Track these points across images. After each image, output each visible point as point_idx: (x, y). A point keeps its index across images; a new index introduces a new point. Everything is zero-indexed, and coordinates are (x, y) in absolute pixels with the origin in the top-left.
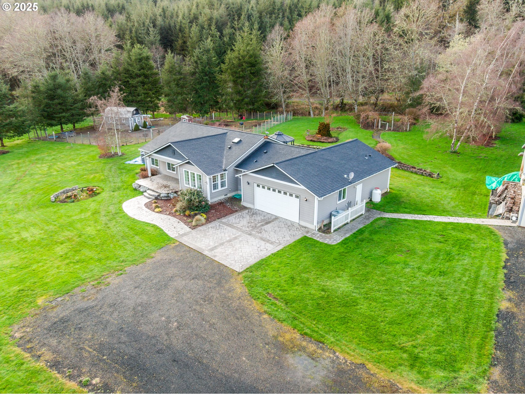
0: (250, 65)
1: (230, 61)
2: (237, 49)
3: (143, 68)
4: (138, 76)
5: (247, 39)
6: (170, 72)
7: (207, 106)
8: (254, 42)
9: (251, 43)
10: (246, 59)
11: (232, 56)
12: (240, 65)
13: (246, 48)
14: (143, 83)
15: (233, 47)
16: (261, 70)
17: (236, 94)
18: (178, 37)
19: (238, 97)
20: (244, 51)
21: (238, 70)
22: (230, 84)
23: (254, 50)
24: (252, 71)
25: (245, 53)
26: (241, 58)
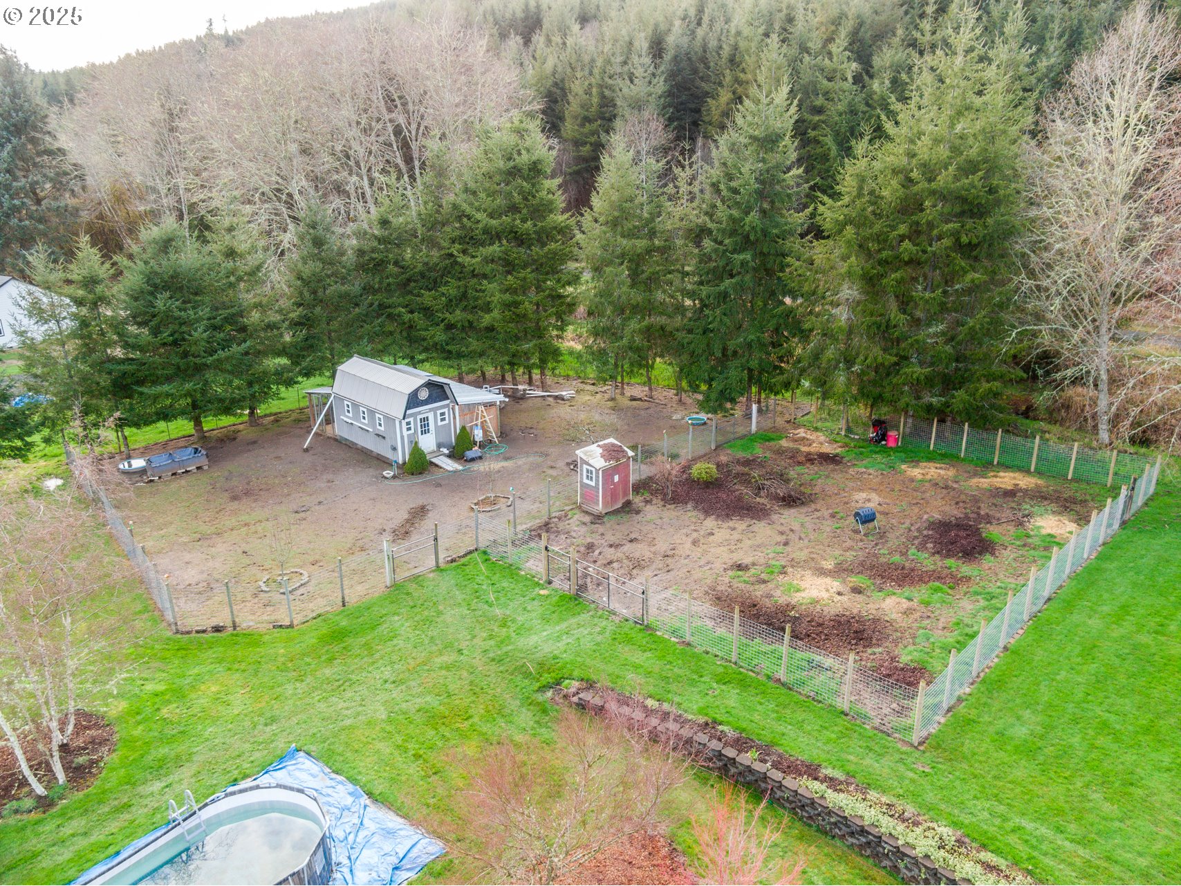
0: (957, 209)
1: (861, 188)
2: (904, 130)
3: (514, 209)
4: (493, 236)
5: (963, 83)
6: (614, 224)
7: (735, 373)
8: (997, 97)
9: (978, 101)
10: (944, 179)
11: (877, 165)
12: (910, 206)
13: (952, 126)
14: (509, 266)
15: (889, 127)
16: (1009, 232)
17: (871, 338)
18: (720, 84)
19: (877, 353)
20: (937, 141)
21: (893, 228)
22: (849, 291)
23: (991, 136)
24: (965, 239)
25: (943, 152)
26: (915, 175)
